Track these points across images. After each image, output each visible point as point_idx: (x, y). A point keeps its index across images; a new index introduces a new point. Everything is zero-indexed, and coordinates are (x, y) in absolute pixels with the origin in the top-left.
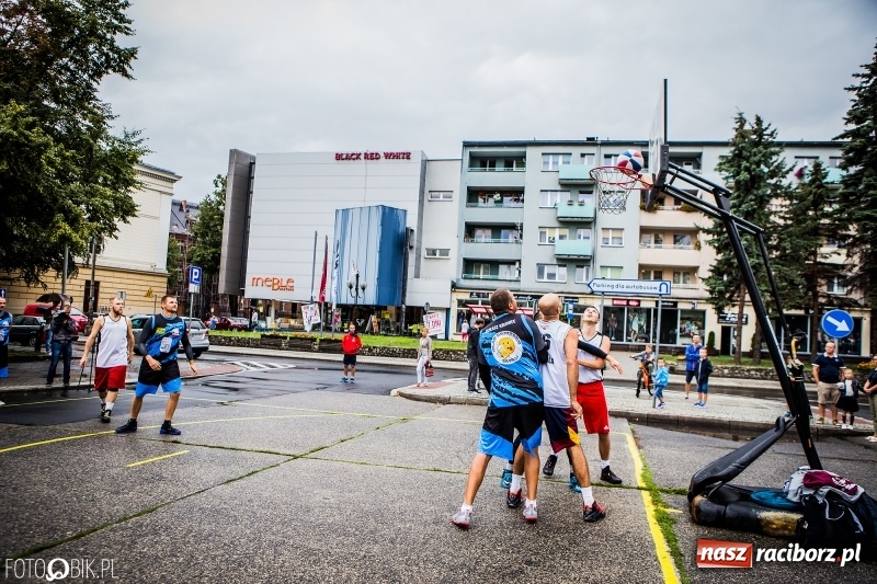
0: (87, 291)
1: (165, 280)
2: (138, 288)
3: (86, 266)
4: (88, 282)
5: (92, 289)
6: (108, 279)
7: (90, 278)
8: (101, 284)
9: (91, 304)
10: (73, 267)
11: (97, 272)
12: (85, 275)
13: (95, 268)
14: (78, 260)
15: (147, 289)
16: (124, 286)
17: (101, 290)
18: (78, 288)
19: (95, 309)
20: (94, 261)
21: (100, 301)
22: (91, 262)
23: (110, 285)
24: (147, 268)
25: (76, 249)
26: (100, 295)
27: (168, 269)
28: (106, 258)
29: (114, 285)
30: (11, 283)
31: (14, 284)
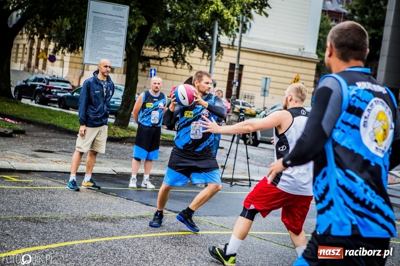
0: (231, 75)
1: (314, 66)
2: (283, 74)
3: (231, 47)
4: (232, 66)
5: (235, 72)
6: (251, 63)
7: (234, 61)
8: (245, 68)
9: (234, 89)
10: (219, 48)
11: (242, 55)
12: (229, 56)
13: (240, 50)
14: (224, 39)
15: (294, 76)
16: (269, 72)
17: (244, 74)
18: (221, 71)
19: (237, 96)
20: (240, 42)
21: (242, 87)
22: (236, 43)
23: (253, 69)
24: (294, 51)
25: (226, 27)
26: (243, 80)
27: (317, 53)
28: (252, 39)
29: (259, 70)
30: (160, 63)
31: (162, 64)
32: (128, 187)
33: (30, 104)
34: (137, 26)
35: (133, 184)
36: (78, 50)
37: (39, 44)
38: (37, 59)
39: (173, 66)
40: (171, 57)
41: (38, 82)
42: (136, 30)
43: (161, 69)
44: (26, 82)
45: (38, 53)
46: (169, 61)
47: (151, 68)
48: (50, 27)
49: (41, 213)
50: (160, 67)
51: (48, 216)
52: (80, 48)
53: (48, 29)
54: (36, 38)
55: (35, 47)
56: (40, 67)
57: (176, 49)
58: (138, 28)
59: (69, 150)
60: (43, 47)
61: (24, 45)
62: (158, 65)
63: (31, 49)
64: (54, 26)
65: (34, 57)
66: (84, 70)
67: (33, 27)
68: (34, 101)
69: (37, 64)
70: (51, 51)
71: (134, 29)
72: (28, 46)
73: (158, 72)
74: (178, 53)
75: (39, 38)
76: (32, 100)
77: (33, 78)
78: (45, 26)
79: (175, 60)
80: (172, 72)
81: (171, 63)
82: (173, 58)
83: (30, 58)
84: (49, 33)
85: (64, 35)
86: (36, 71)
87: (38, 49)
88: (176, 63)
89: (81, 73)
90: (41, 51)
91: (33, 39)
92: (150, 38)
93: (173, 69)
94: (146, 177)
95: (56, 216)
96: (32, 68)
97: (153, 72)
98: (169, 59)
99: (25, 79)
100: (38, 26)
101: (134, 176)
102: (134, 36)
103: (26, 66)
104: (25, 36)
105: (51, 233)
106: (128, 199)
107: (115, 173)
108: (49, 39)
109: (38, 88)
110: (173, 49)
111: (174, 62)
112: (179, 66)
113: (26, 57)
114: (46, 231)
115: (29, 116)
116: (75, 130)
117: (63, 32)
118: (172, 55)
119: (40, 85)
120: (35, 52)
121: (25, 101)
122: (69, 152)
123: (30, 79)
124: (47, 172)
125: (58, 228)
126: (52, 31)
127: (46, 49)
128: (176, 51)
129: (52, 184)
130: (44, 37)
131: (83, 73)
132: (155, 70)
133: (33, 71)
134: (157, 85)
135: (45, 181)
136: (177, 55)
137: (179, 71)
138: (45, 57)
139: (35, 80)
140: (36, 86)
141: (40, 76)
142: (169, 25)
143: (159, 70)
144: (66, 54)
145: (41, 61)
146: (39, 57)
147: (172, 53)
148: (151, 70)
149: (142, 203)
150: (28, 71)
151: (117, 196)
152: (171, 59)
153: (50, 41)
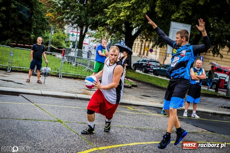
30: (206, 54)
31: (207, 54)
32: (183, 116)
33: (140, 72)
34: (195, 35)
35: (185, 115)
36: (164, 46)
37: (145, 43)
38: (144, 51)
39: (212, 55)
40: (212, 51)
41: (144, 62)
42: (194, 37)
43: (206, 56)
44: (138, 62)
45: (145, 48)
46: (211, 53)
47: (201, 56)
48: (151, 35)
49: (144, 126)
50: (205, 56)
51: (147, 128)
52: (165, 45)
53: (150, 36)
54: (144, 40)
55: (143, 45)
56: (145, 54)
57: (214, 46)
58: (195, 36)
59: (157, 96)
60: (147, 45)
61: (138, 44)
62: (204, 55)
63: (141, 46)
64: (153, 35)
65: (143, 50)
66: (166, 56)
67: (143, 35)
68: (142, 71)
69: (144, 53)
70: (151, 47)
71: (193, 36)
72: (140, 44)
73: (204, 58)
74: (215, 49)
75: (145, 41)
76: (141, 70)
77: (142, 60)
78: (149, 35)
79: (214, 52)
80: (212, 58)
81: (211, 54)
82: (213, 51)
83: (141, 50)
84: (150, 38)
85: (157, 39)
86: (143, 56)
87: (145, 46)
88: (214, 54)
89: (165, 58)
90: (146, 47)
91: (143, 41)
92: (201, 41)
93: (213, 57)
94: (194, 112)
95: (151, 128)
96: (141, 55)
97: (202, 58)
98: (210, 51)
99: (138, 61)
100: (146, 35)
101: (186, 111)
102: (193, 40)
103: (139, 54)
104: (139, 40)
105: (148, 136)
106: (186, 123)
107: (180, 109)
108: (150, 41)
109: (144, 65)
110: (213, 47)
111: (213, 53)
112: (216, 55)
113: (139, 49)
114: (146, 135)
115: (139, 78)
116: (161, 86)
117: (157, 38)
118: (212, 50)
119: (145, 64)
120: (143, 47)
121: (137, 71)
122: (158, 97)
123: (140, 60)
124: (147, 106)
125: (152, 134)
126: (152, 37)
127: (149, 46)
128: (215, 48)
129: (149, 112)
130: (148, 40)
131: (166, 58)
132: (203, 57)
133: (142, 57)
134: (199, 64)
135: (146, 111)
136: (215, 50)
137: (215, 58)
138: (148, 50)
139: (142, 61)
140: (143, 64)
141: (145, 59)
142: (211, 34)
143: (205, 57)
144: (158, 48)
145: (146, 52)
146: (145, 50)
147: (212, 48)
148: (201, 57)
149: (194, 125)
150: (140, 56)
151: (181, 121)
152: (212, 52)
153: (150, 42)
